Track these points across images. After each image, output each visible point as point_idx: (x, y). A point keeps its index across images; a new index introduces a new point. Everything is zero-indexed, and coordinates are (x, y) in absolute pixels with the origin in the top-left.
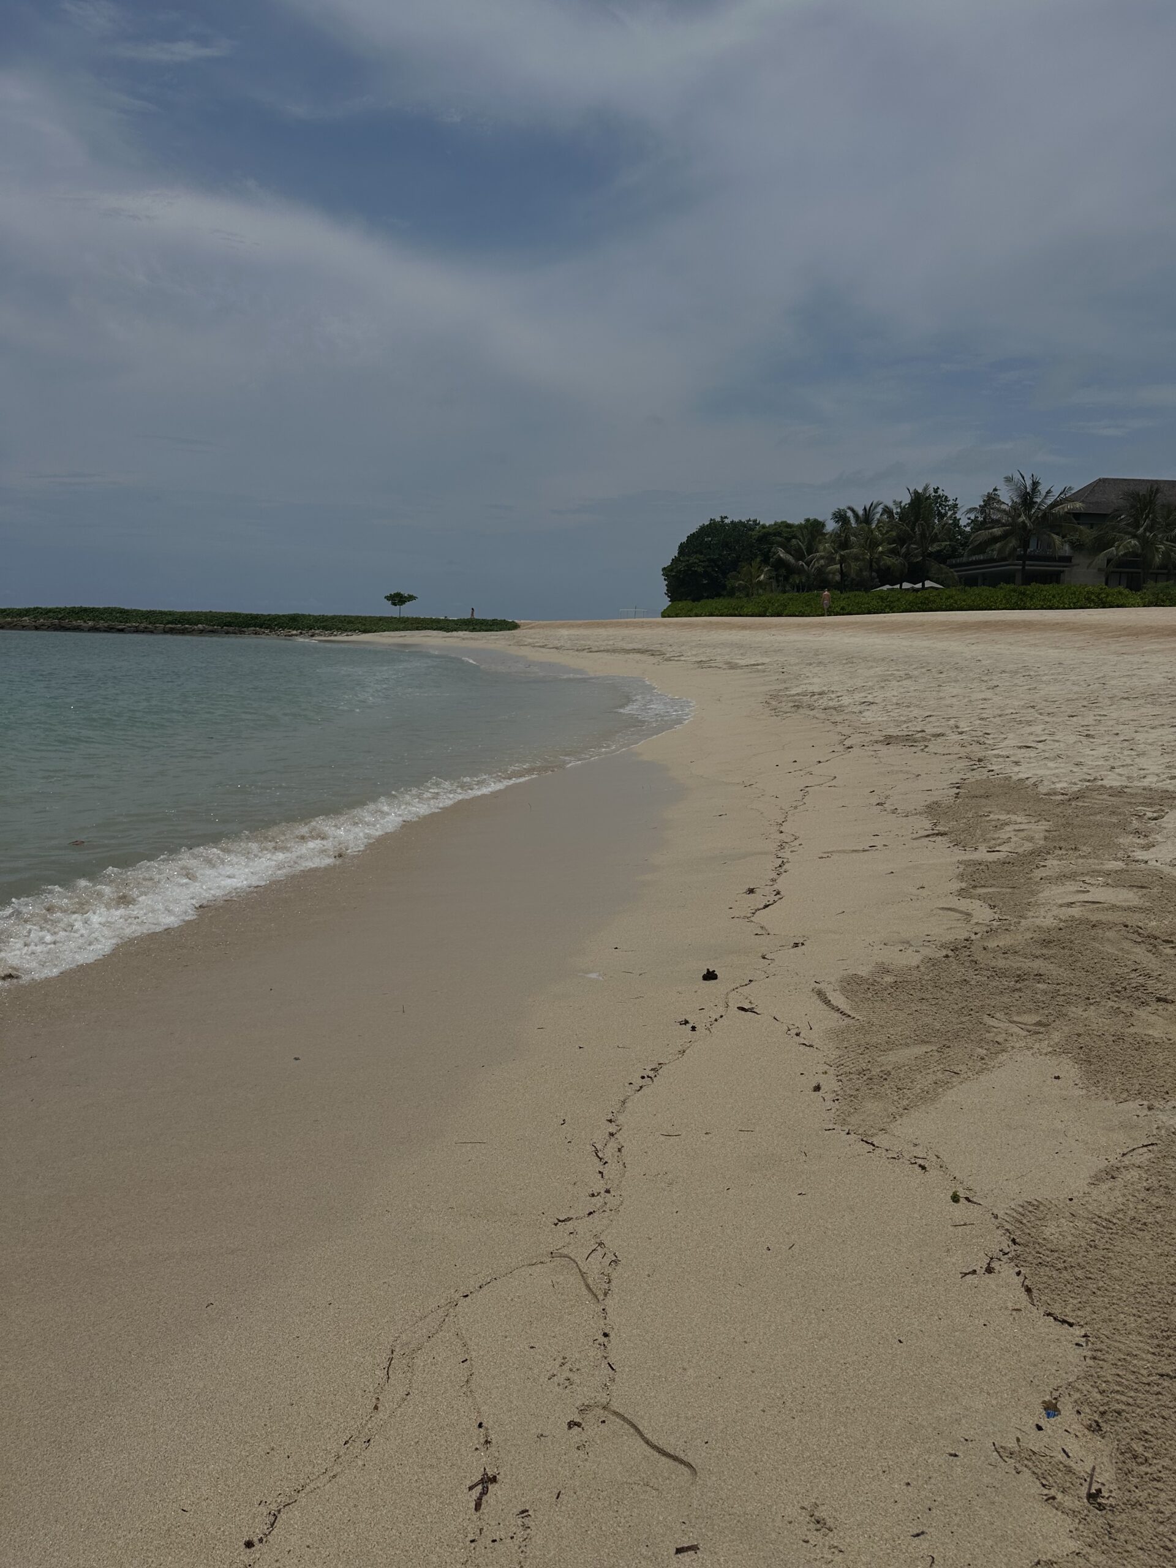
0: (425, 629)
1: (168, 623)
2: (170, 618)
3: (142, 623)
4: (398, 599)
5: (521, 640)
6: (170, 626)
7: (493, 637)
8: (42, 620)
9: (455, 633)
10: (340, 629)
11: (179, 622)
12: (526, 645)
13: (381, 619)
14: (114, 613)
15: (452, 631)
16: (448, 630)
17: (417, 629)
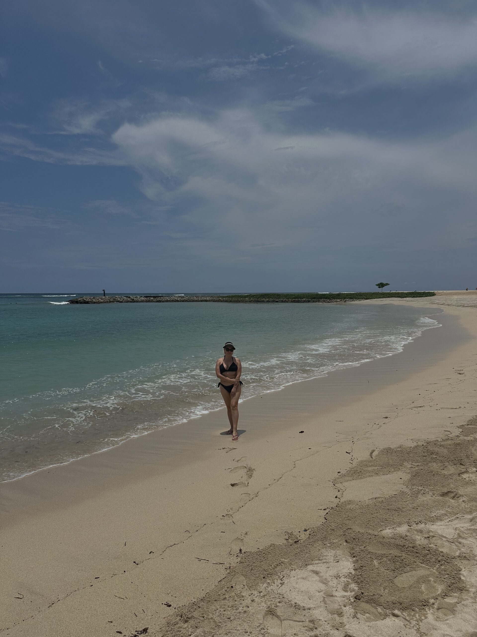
0: (392, 297)
1: (293, 299)
2: (294, 297)
3: (284, 299)
4: (381, 285)
5: (434, 301)
6: (294, 299)
7: (421, 300)
8: (252, 299)
9: (405, 299)
10: (357, 298)
11: (297, 298)
12: (435, 304)
13: (373, 294)
14: (275, 296)
15: (404, 298)
16: (402, 297)
17: (389, 297)
